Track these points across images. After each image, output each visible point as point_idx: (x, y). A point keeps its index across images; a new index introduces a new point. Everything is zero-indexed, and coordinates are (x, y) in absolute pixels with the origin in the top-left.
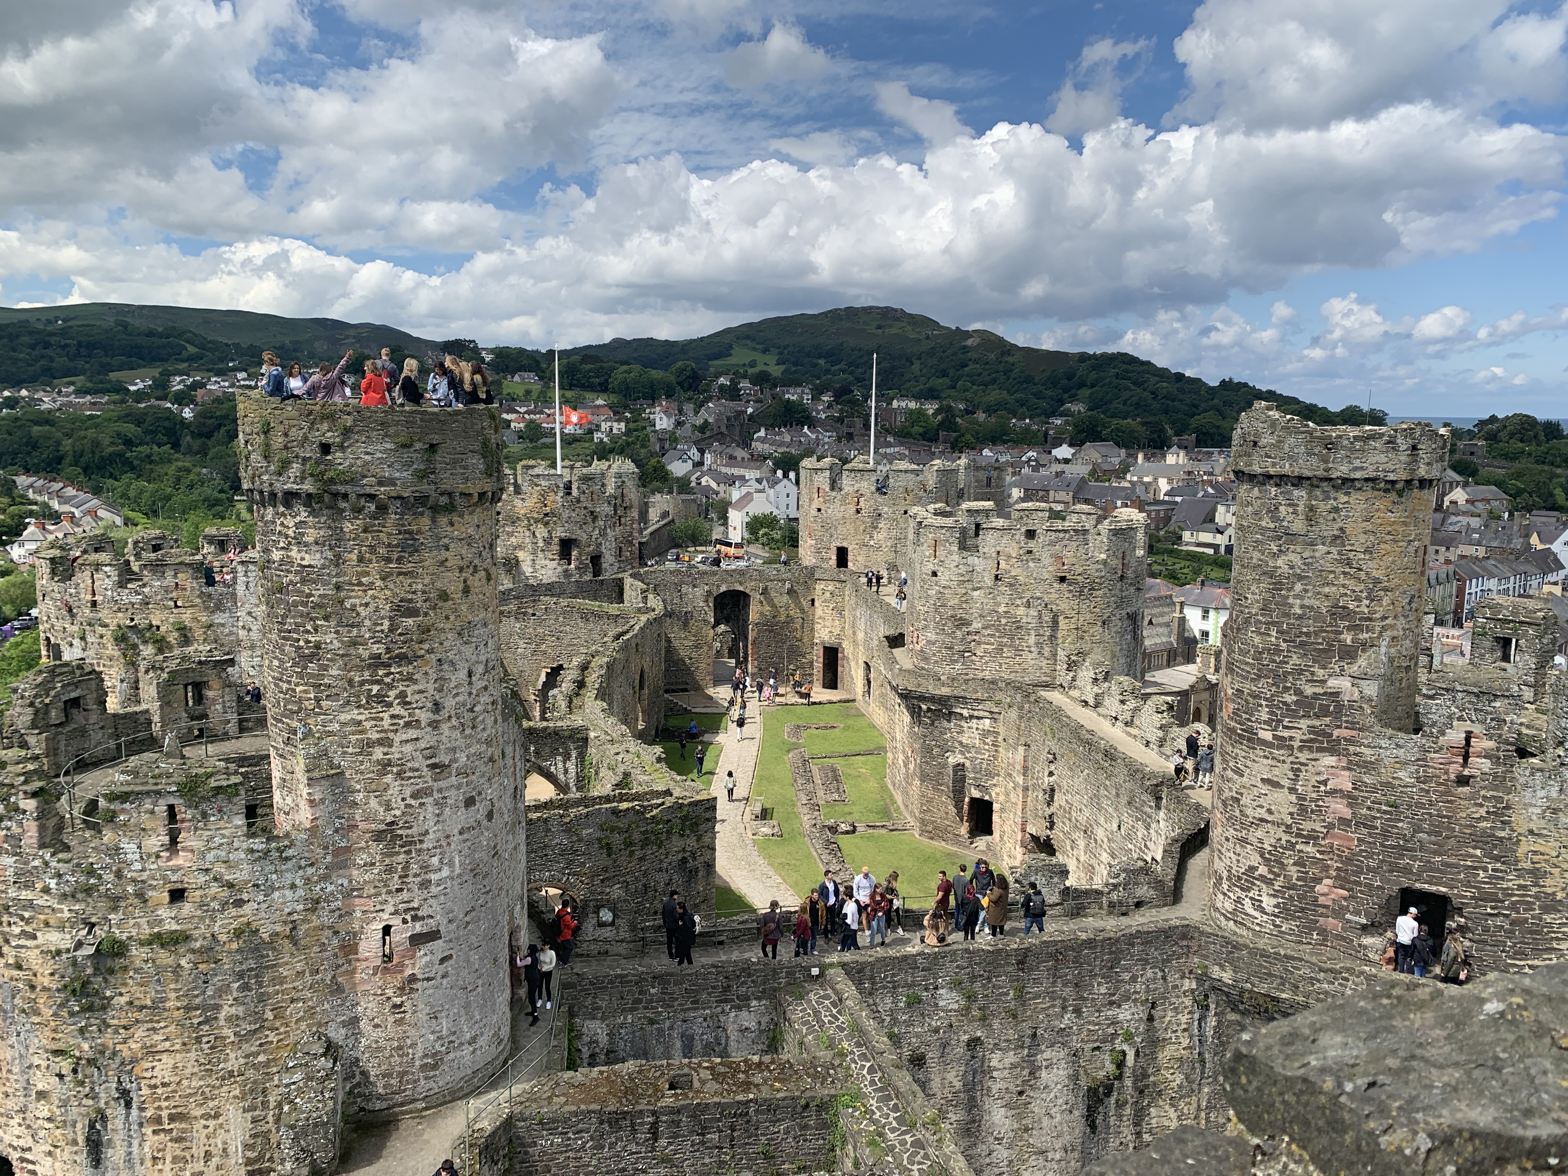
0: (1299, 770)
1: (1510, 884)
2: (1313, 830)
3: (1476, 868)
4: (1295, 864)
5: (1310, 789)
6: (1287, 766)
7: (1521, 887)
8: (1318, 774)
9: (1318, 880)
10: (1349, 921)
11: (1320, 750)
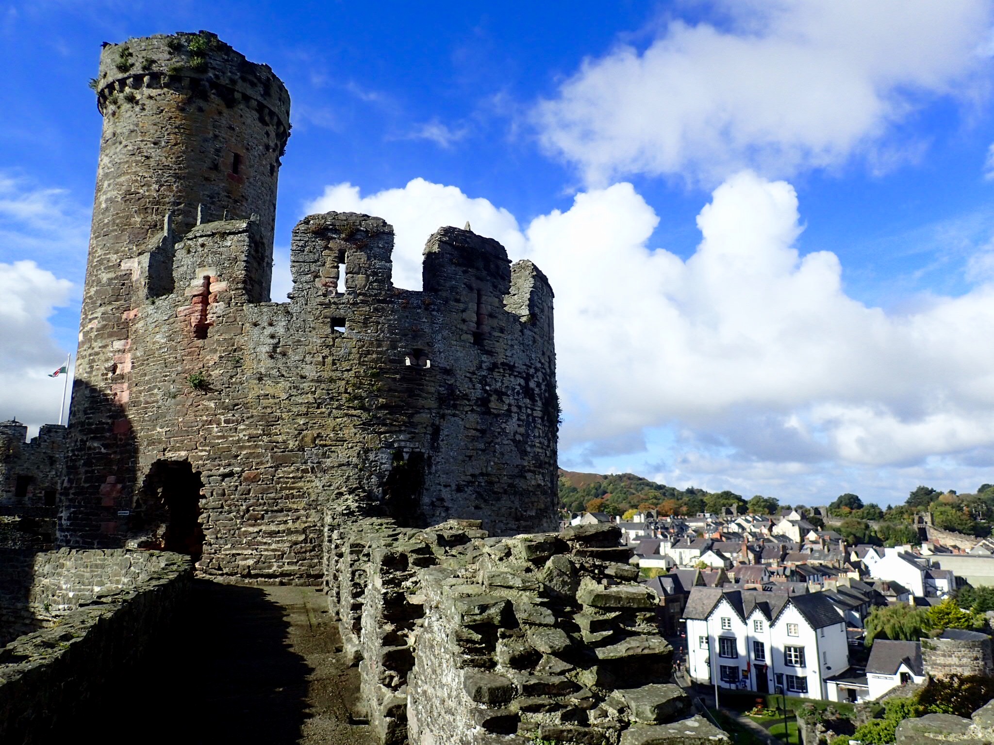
0: (93, 361)
1: (241, 435)
2: (101, 423)
3: (210, 422)
4: (84, 465)
5: (100, 377)
6: (87, 360)
7: (251, 437)
8: (107, 360)
9: (102, 479)
10: (120, 518)
11: (111, 335)
